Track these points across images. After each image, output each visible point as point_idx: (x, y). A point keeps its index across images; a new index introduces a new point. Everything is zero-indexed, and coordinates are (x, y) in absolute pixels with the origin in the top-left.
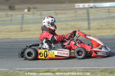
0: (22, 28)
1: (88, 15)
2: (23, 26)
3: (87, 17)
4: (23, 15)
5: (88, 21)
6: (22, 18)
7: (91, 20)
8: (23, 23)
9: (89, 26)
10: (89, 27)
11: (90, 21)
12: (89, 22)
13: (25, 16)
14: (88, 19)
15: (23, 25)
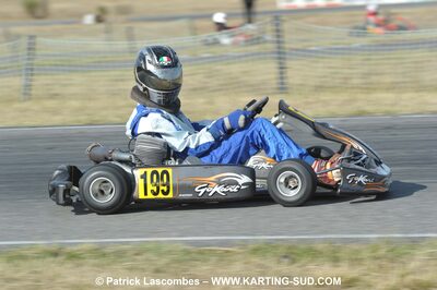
0: (28, 87)
1: (278, 36)
2: (31, 80)
3: (276, 45)
4: (31, 37)
5: (280, 58)
6: (29, 49)
7: (287, 56)
8: (32, 69)
9: (282, 78)
10: (282, 83)
11: (284, 59)
12: (280, 63)
13: (39, 40)
14: (279, 53)
15: (32, 75)
